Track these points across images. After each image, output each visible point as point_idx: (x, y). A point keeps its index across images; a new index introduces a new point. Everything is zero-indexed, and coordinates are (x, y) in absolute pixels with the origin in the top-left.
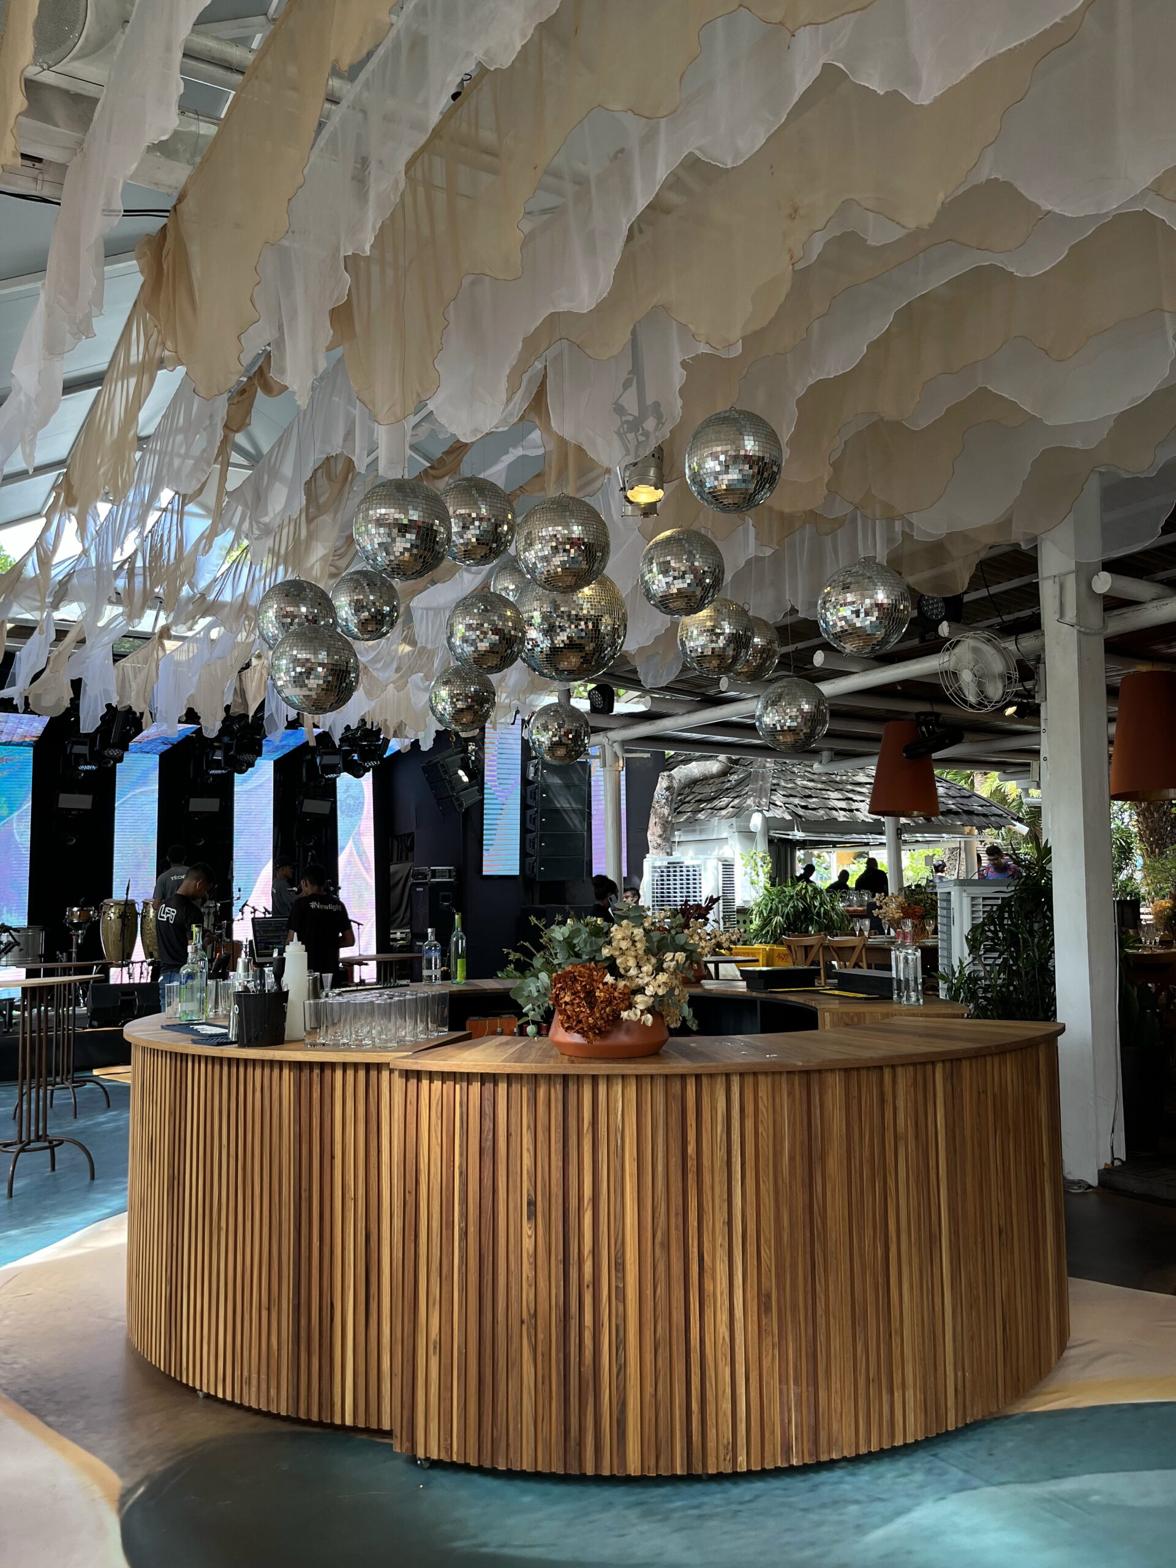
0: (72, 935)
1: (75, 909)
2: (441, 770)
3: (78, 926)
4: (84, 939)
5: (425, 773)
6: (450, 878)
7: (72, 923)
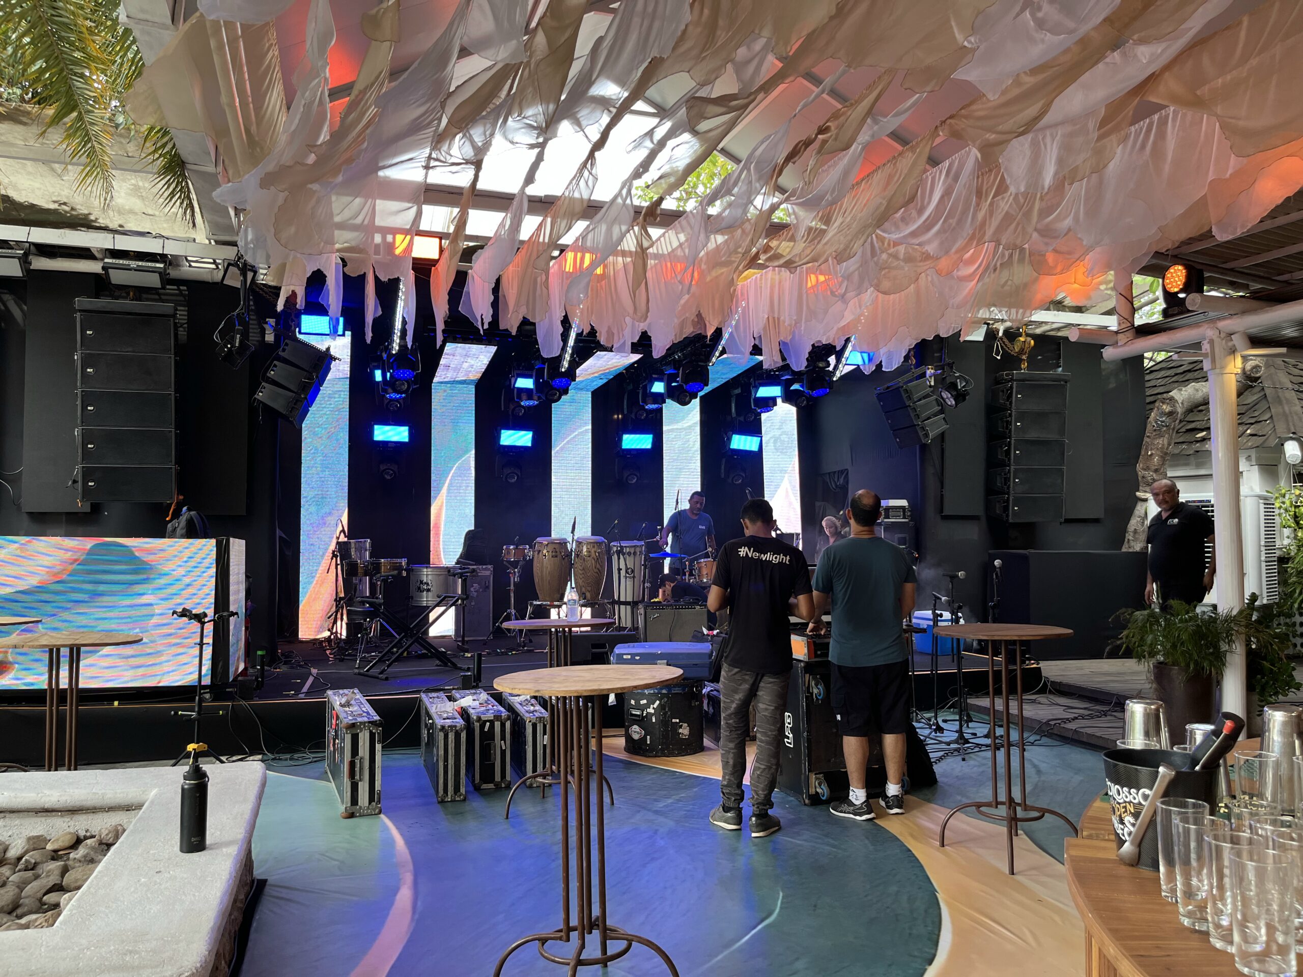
0: (510, 573)
1: (512, 547)
2: (904, 396)
3: (515, 564)
4: (520, 576)
5: (880, 401)
6: (904, 518)
7: (509, 562)
